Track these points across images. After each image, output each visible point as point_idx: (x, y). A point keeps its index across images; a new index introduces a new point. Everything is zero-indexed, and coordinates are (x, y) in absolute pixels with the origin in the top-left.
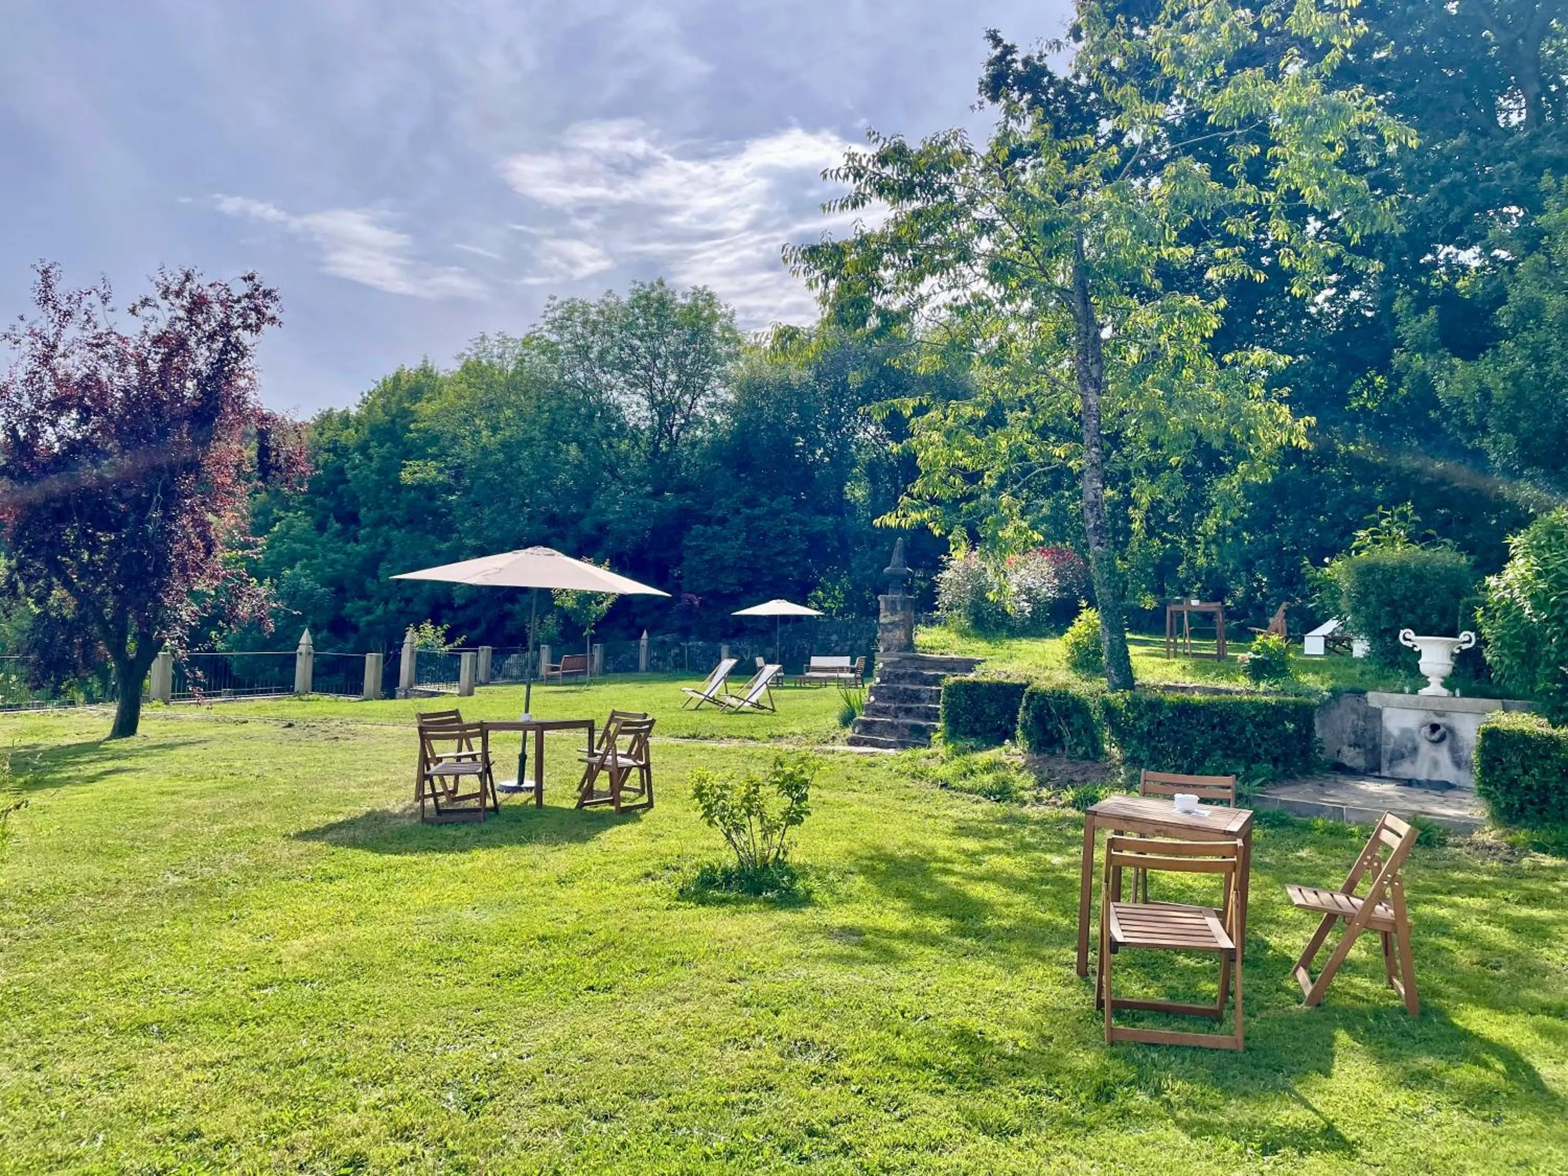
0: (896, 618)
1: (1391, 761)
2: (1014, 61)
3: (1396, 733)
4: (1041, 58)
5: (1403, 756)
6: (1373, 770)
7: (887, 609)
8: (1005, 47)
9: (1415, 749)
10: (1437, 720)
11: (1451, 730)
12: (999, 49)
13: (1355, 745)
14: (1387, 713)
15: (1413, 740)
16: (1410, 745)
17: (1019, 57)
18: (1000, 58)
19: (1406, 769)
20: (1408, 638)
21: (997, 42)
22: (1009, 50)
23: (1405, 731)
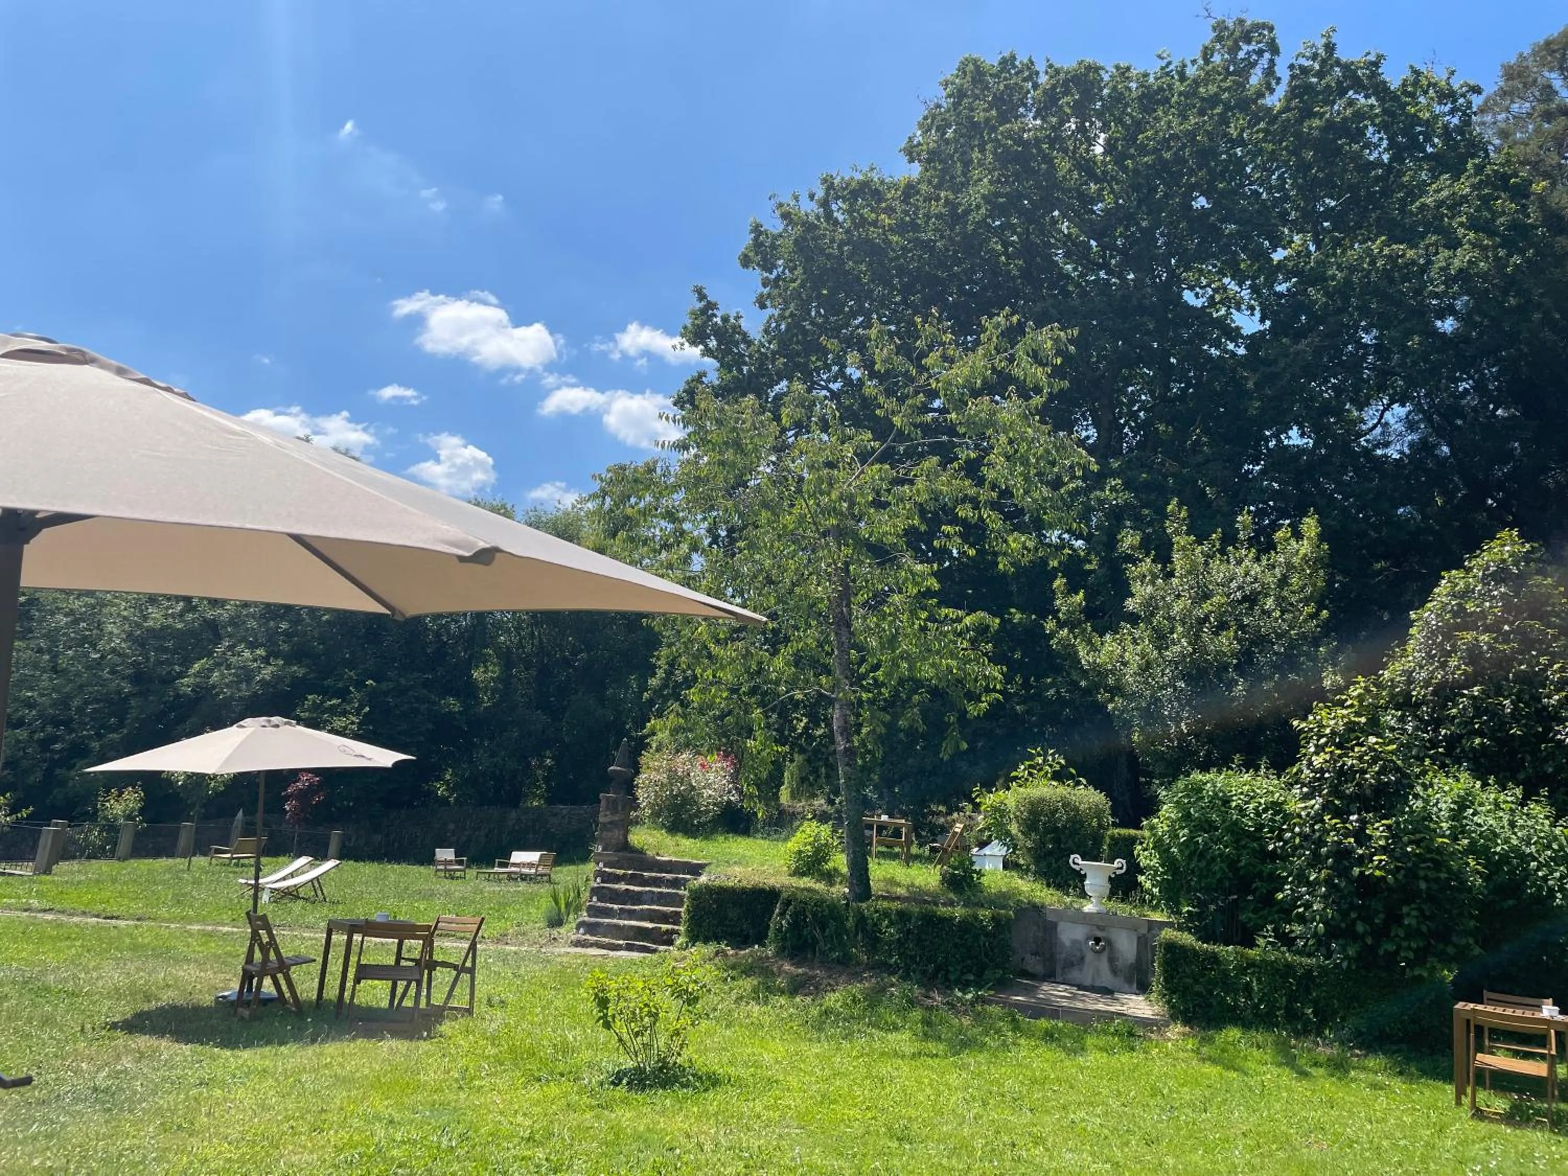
0: (616, 818)
1: (1064, 968)
2: (716, 316)
3: (1067, 943)
4: (737, 318)
5: (1072, 965)
6: (1050, 977)
7: (607, 809)
8: (709, 302)
9: (1082, 958)
10: (1099, 934)
11: (1109, 943)
12: (703, 303)
13: (1036, 954)
14: (1062, 926)
15: (1081, 950)
16: (1078, 954)
17: (719, 313)
18: (703, 311)
19: (1075, 974)
20: (1076, 861)
21: (702, 296)
22: (711, 306)
23: (1075, 942)
